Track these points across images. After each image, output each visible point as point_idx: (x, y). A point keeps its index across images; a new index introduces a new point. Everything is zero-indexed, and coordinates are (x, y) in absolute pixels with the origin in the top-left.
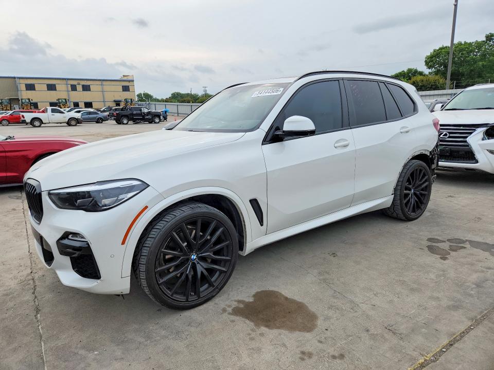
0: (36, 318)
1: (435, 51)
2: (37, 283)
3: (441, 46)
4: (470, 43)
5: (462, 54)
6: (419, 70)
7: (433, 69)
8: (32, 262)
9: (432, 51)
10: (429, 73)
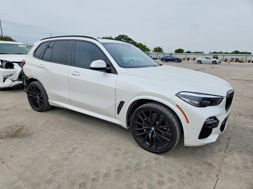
0: (231, 136)
2: (224, 149)
8: (220, 166)
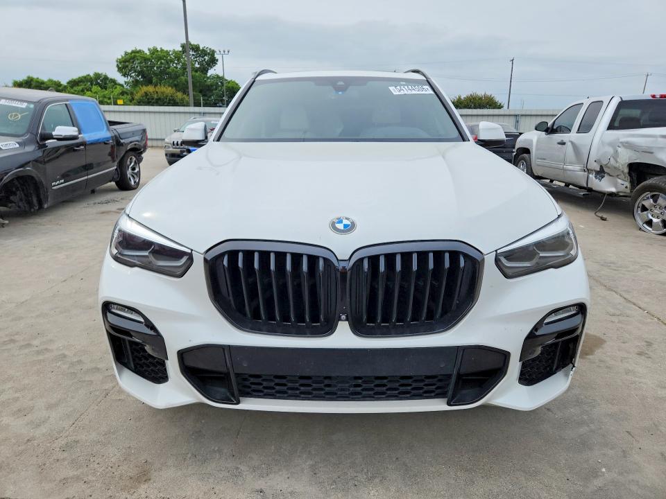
1: (126, 54)
3: (134, 49)
4: (167, 51)
5: (161, 63)
6: (110, 76)
7: (129, 77)
9: (123, 54)
10: (126, 82)
